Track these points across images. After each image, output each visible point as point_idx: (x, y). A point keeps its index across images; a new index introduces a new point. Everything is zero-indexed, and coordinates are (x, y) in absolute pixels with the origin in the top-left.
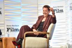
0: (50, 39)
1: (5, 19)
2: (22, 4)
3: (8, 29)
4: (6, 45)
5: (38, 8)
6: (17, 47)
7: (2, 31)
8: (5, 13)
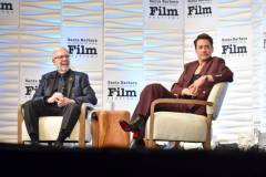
0: (214, 117)
1: (106, 66)
2: (146, 32)
3: (111, 91)
4: (107, 128)
5: (183, 40)
6: (132, 134)
7: (96, 95)
8: (106, 53)
